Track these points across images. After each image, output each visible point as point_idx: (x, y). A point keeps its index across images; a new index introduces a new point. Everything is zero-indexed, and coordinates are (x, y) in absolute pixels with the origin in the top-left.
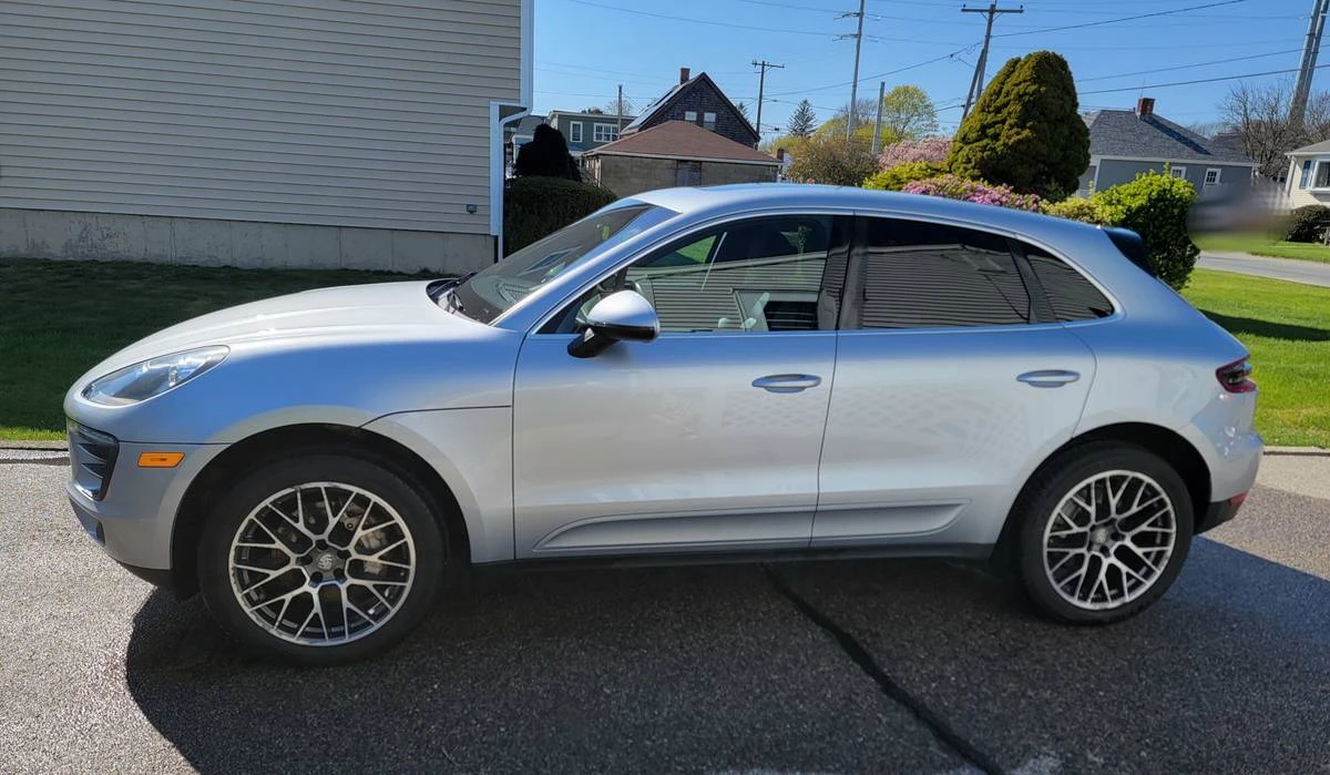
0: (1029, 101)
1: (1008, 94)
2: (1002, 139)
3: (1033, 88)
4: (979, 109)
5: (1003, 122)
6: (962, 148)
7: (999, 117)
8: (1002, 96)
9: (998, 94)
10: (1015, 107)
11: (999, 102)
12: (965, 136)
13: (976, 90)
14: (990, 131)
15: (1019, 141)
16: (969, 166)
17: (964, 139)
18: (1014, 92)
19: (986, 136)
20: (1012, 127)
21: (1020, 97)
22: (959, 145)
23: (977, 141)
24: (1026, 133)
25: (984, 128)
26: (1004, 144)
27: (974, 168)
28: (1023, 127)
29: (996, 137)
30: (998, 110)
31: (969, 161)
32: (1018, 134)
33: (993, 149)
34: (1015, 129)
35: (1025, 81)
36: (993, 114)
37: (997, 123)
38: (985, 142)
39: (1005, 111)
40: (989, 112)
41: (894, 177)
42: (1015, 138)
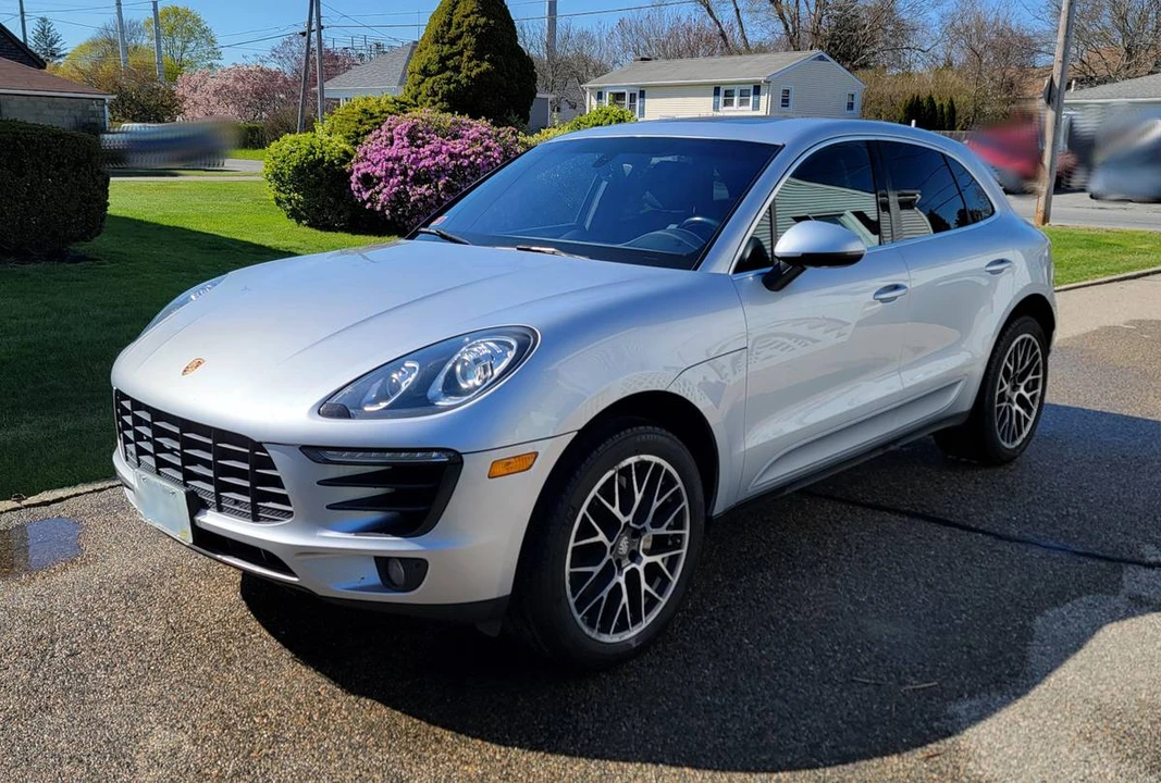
0: (481, 32)
1: (459, 25)
2: (464, 72)
3: (483, 20)
4: (432, 40)
5: (461, 53)
6: (423, 81)
7: (455, 49)
8: (453, 28)
9: (449, 24)
10: (469, 39)
11: (453, 32)
12: (425, 67)
13: (314, 16)
14: (450, 63)
15: (480, 75)
16: (436, 99)
17: (423, 71)
18: (466, 23)
19: (447, 69)
20: (470, 59)
21: (472, 29)
22: (418, 77)
23: (438, 73)
24: (486, 65)
25: (443, 60)
26: (467, 77)
27: (441, 100)
28: (482, 59)
29: (457, 69)
30: (453, 42)
31: (435, 94)
32: (478, 66)
33: (458, 82)
34: (475, 62)
35: (473, 13)
36: (448, 46)
37: (454, 54)
38: (448, 74)
39: (461, 42)
40: (444, 43)
41: (365, 111)
42: (476, 71)
